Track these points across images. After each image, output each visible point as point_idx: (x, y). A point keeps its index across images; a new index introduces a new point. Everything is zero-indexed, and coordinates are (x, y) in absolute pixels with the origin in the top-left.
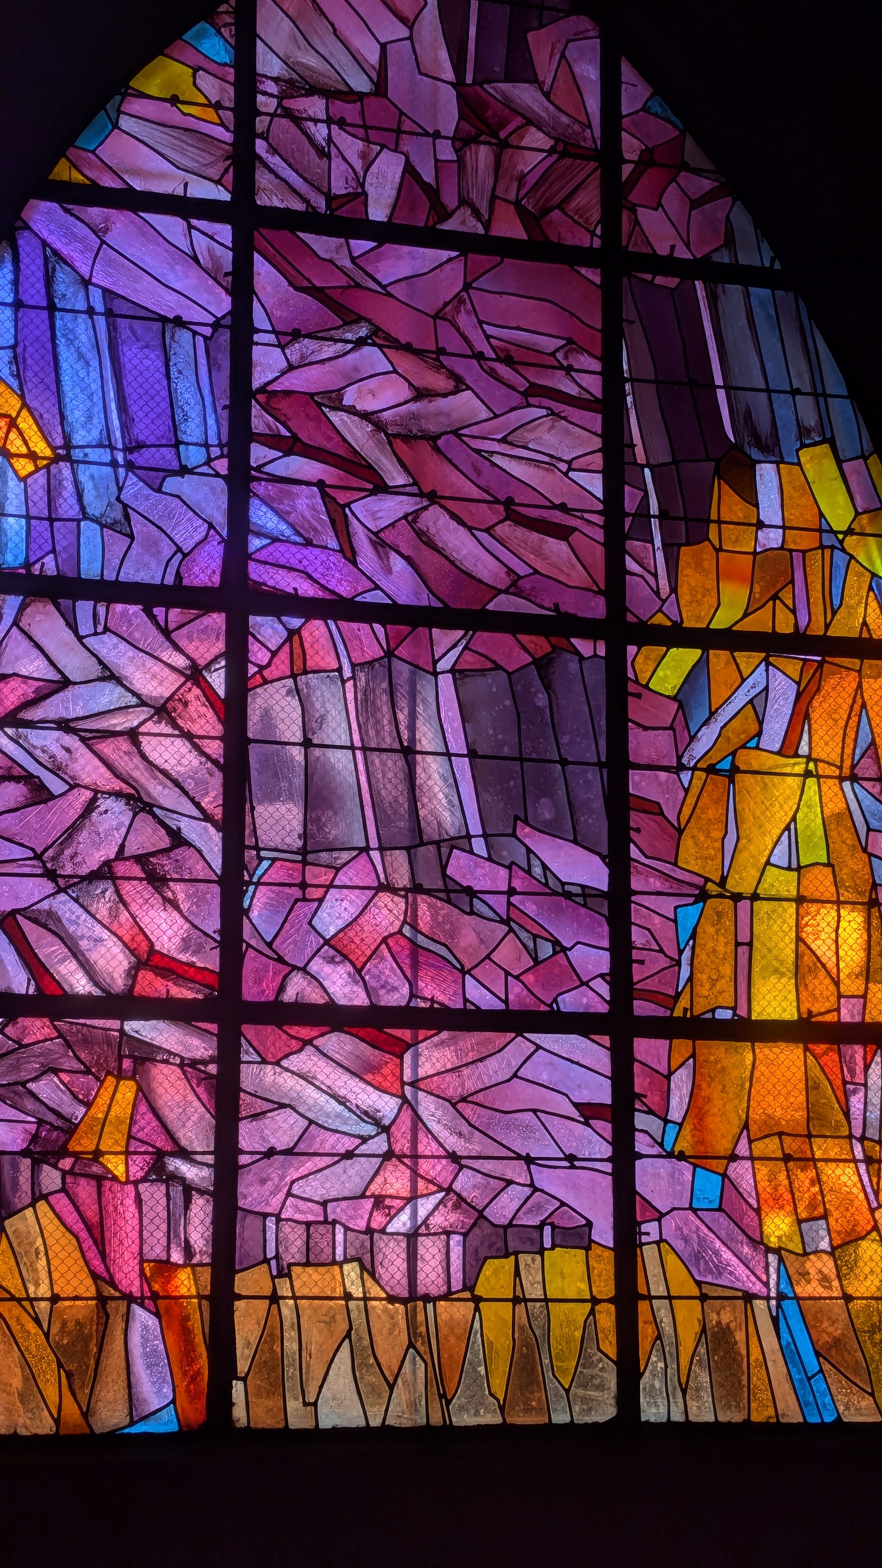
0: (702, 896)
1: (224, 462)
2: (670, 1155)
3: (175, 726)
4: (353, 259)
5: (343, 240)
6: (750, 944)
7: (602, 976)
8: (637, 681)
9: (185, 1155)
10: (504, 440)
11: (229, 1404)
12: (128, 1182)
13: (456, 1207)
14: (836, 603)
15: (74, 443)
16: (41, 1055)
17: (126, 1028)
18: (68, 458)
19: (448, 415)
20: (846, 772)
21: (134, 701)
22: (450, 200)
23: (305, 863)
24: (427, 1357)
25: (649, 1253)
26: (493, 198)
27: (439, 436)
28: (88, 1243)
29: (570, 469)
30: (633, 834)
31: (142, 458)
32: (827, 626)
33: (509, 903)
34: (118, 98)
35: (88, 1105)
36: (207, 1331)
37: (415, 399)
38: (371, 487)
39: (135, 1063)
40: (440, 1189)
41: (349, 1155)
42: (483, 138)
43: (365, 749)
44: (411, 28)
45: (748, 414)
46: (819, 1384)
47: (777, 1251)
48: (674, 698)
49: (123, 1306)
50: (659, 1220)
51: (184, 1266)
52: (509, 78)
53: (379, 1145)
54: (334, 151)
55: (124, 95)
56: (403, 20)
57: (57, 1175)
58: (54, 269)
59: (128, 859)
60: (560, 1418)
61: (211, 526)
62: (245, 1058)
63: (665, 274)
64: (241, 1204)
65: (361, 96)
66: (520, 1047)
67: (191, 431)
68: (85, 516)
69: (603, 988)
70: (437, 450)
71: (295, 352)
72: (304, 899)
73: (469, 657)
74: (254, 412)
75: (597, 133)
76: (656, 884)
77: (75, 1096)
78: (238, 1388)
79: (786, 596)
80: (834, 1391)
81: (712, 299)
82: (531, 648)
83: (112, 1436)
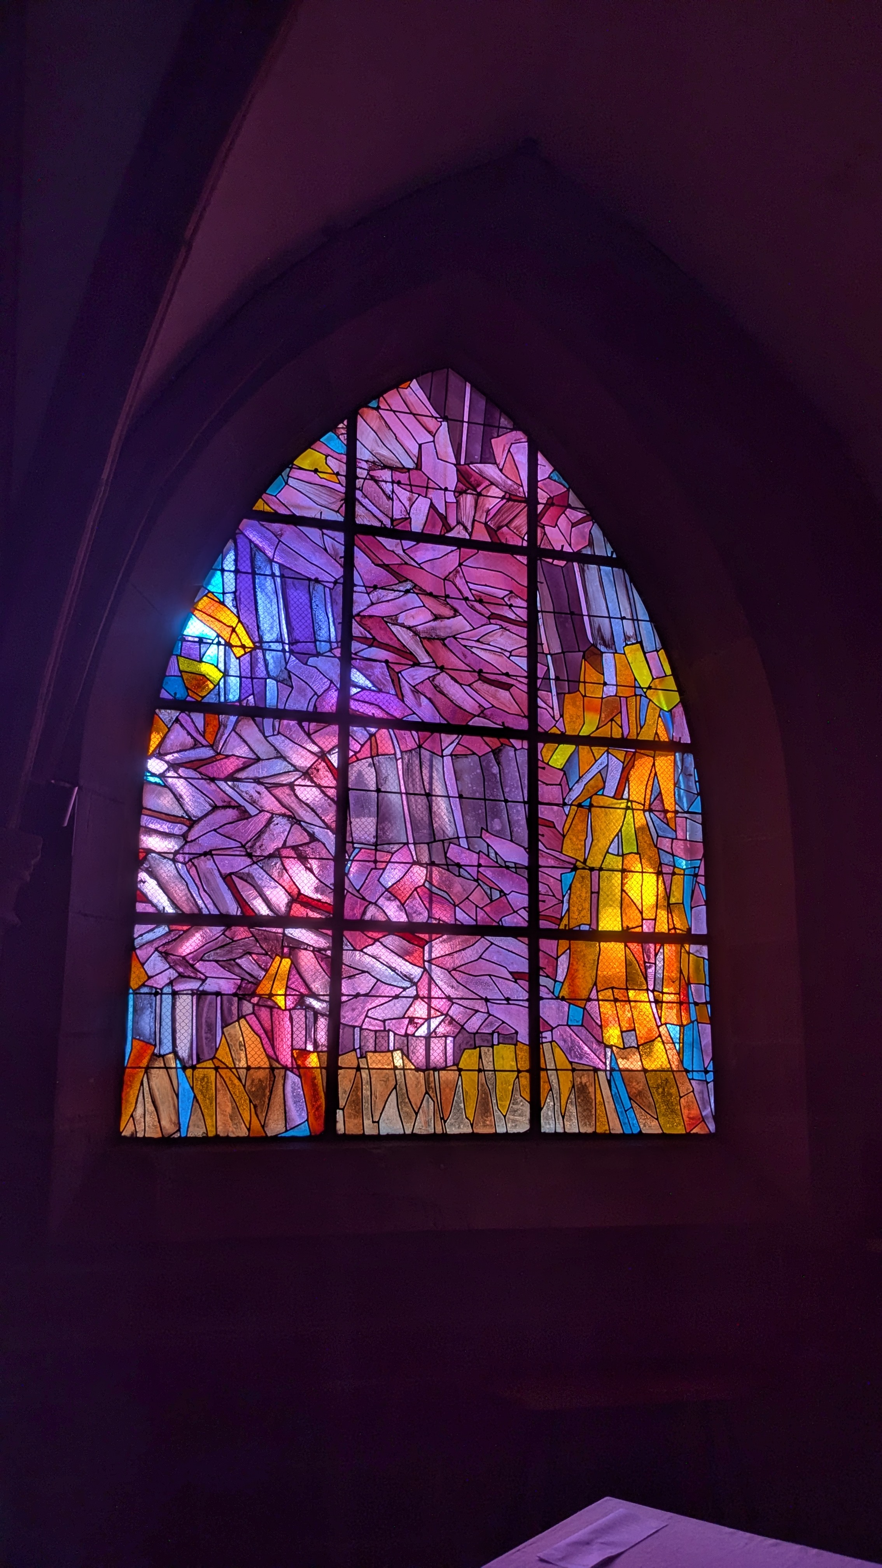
0: (575, 869)
1: (339, 650)
2: (557, 998)
3: (312, 781)
4: (404, 551)
5: (399, 541)
6: (598, 893)
7: (524, 908)
8: (543, 761)
9: (316, 997)
10: (478, 641)
11: (335, 1122)
12: (286, 1009)
13: (450, 1023)
14: (642, 723)
15: (264, 640)
16: (243, 945)
17: (286, 932)
18: (261, 648)
19: (450, 628)
20: (647, 807)
21: (292, 769)
22: (452, 521)
23: (376, 850)
24: (435, 1099)
25: (546, 1047)
26: (474, 521)
27: (445, 639)
28: (265, 1040)
29: (511, 655)
30: (540, 837)
31: (298, 647)
32: (638, 735)
33: (478, 871)
34: (288, 469)
35: (267, 971)
36: (325, 1085)
37: (434, 620)
38: (412, 663)
39: (290, 950)
40: (442, 1014)
41: (397, 997)
42: (469, 491)
43: (407, 794)
44: (434, 436)
45: (599, 629)
46: (630, 1114)
47: (611, 1047)
48: (561, 770)
49: (282, 1072)
50: (551, 1031)
51: (313, 1052)
52: (482, 461)
53: (412, 992)
54: (395, 497)
55: (291, 468)
56: (430, 432)
57: (250, 1006)
58: (255, 554)
59: (288, 847)
60: (501, 1130)
61: (332, 682)
62: (345, 948)
63: (559, 559)
64: (342, 1021)
65: (409, 470)
66: (482, 943)
67: (323, 634)
68: (269, 677)
69: (525, 915)
70: (445, 645)
71: (375, 596)
72: (376, 868)
73: (459, 748)
74: (353, 626)
75: (526, 489)
76: (552, 862)
77: (260, 966)
78: (339, 1113)
79: (618, 719)
80: (638, 1117)
81: (582, 572)
82: (490, 744)
83: (276, 1138)
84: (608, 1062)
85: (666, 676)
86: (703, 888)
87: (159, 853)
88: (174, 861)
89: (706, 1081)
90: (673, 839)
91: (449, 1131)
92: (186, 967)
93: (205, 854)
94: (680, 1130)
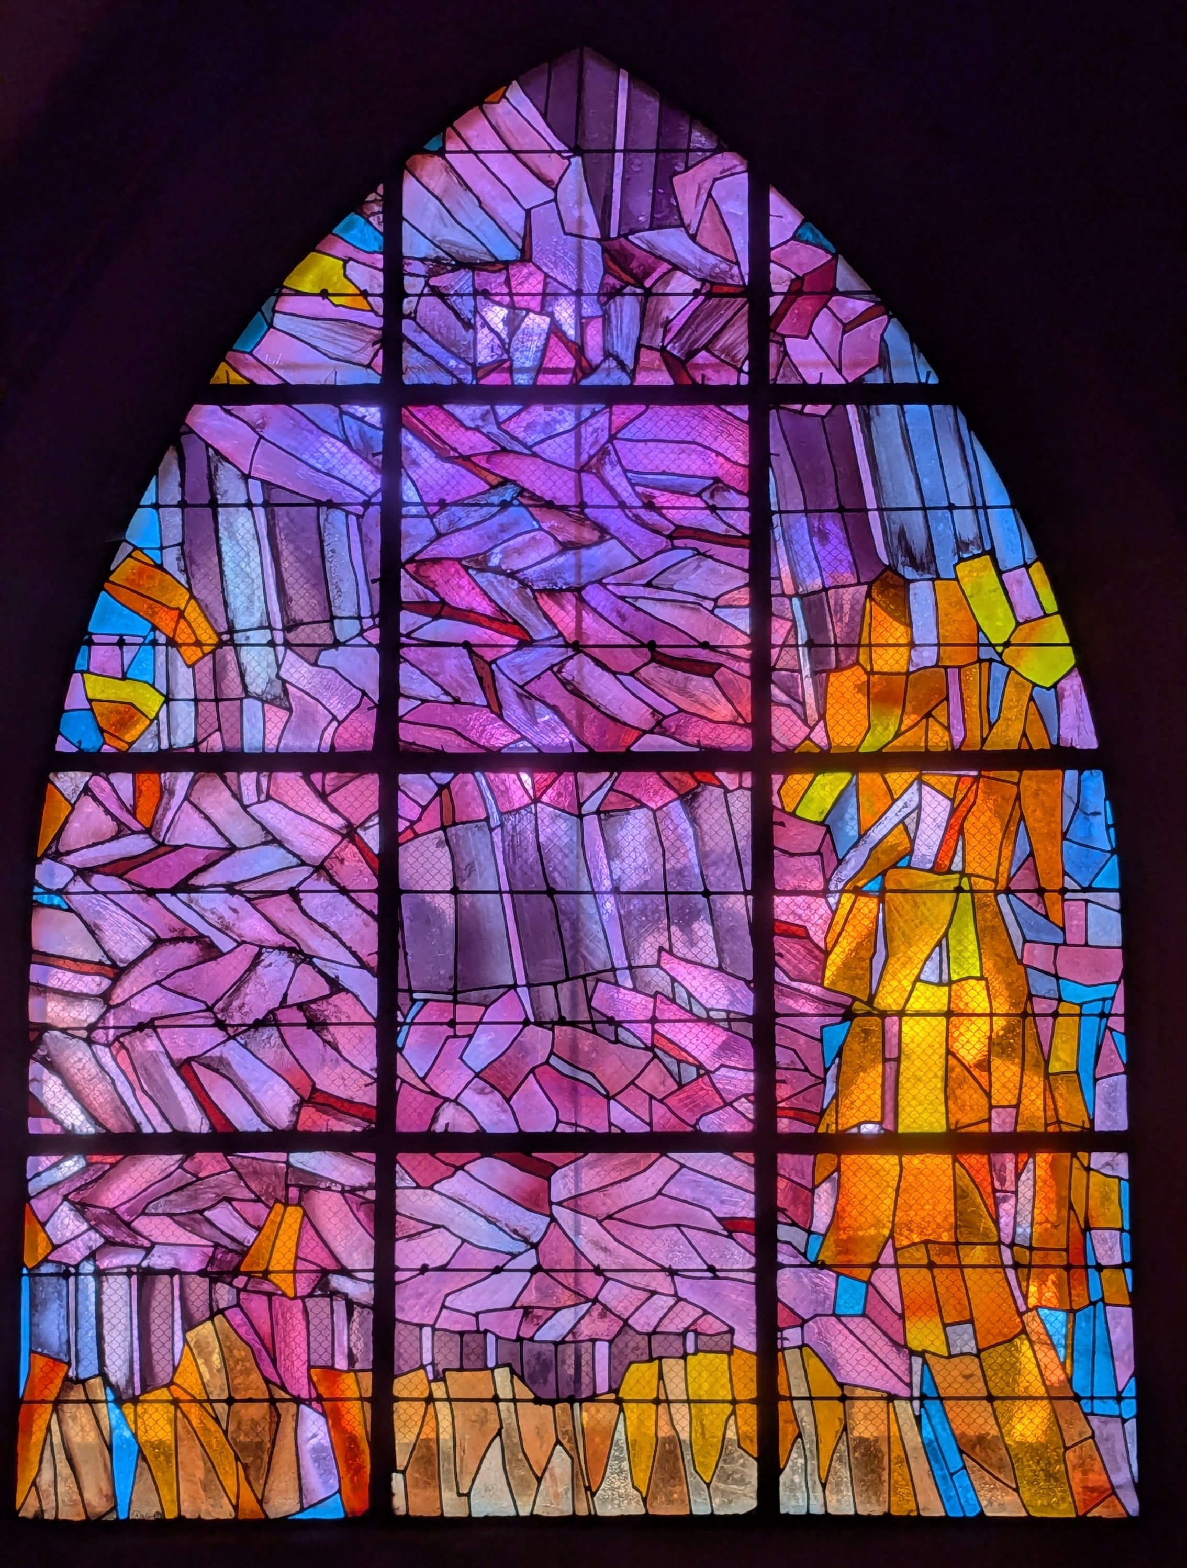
0: (848, 1015)
1: (377, 631)
2: (814, 1265)
3: (333, 882)
4: (499, 425)
5: (488, 407)
6: (898, 1060)
7: (746, 1096)
8: (783, 810)
9: (348, 1273)
10: (649, 585)
11: (390, 1494)
13: (602, 1316)
14: (993, 717)
15: (238, 627)
16: (216, 1186)
17: (292, 1160)
18: (232, 643)
19: (592, 565)
20: (1002, 884)
21: (295, 861)
22: (594, 353)
23: (455, 1002)
24: (573, 1453)
25: (791, 1357)
26: (639, 347)
27: (582, 586)
28: (261, 1352)
29: (716, 606)
30: (777, 958)
31: (300, 635)
32: (984, 741)
33: (654, 1031)
34: (273, 299)
35: (259, 1229)
36: (369, 1429)
37: (560, 554)
38: (517, 642)
39: (300, 1191)
40: (587, 1300)
41: (497, 1270)
42: (628, 290)
43: (511, 892)
44: (555, 190)
45: (902, 534)
46: (961, 1480)
47: (922, 1354)
48: (822, 824)
49: (293, 1407)
50: (802, 1326)
51: (348, 1371)
52: (655, 225)
53: (529, 1260)
54: (480, 323)
55: (280, 295)
56: (547, 182)
57: (232, 1292)
58: (216, 468)
59: (290, 1006)
60: (701, 1508)
61: (364, 694)
62: (399, 1183)
63: (815, 402)
64: (398, 1316)
65: (507, 264)
66: (664, 1166)
67: (344, 605)
68: (248, 695)
69: (746, 1107)
70: (581, 600)
71: (442, 521)
72: (455, 1036)
73: (613, 797)
74: (403, 582)
75: (745, 269)
76: (801, 1006)
77: (247, 1222)
78: (397, 1480)
79: (940, 713)
80: (977, 1486)
81: (866, 422)
82: (675, 784)
83: (285, 1522)
84: (916, 1380)
85: (1046, 615)
86: (1121, 1040)
87: (64, 1031)
88: (89, 1041)
89: (1120, 1416)
90: (1057, 946)
91: (601, 1513)
92: (118, 1227)
93: (141, 1027)
94: (1064, 1510)
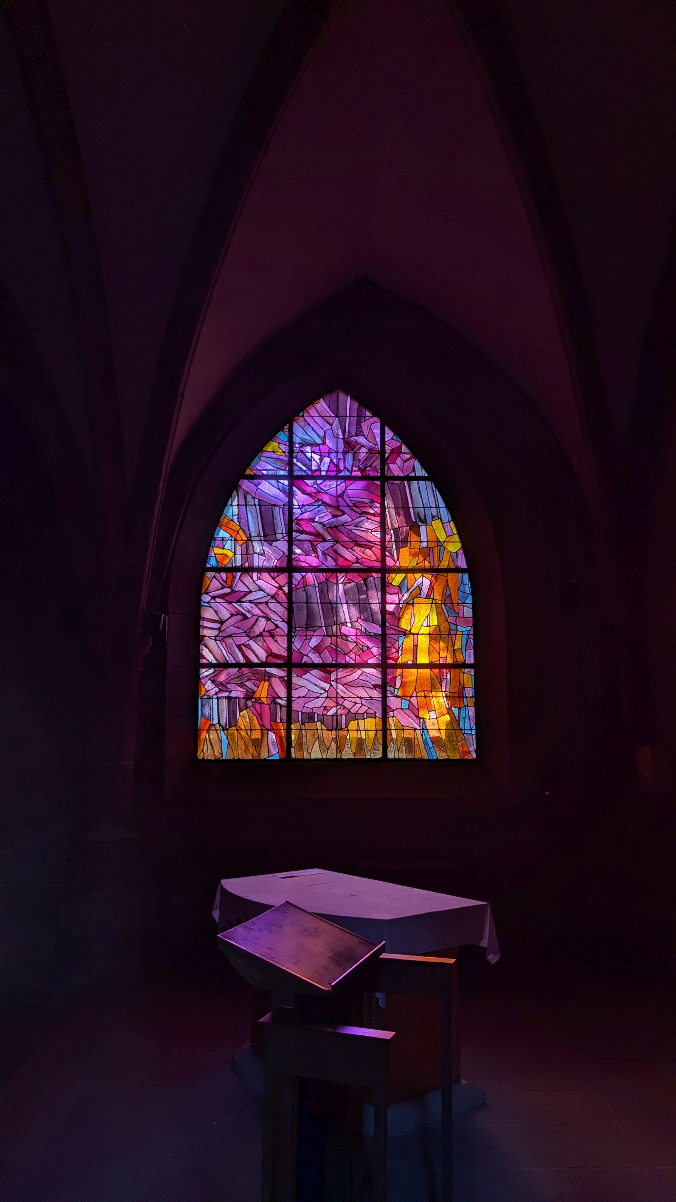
0: (405, 634)
1: (287, 537)
2: (396, 696)
3: (276, 600)
4: (318, 485)
5: (315, 481)
6: (417, 645)
7: (379, 655)
8: (388, 583)
9: (280, 698)
10: (355, 526)
11: (290, 753)
12: (267, 704)
13: (344, 709)
15: (252, 535)
16: (247, 676)
17: (266, 670)
18: (250, 540)
19: (341, 521)
20: (443, 602)
21: (266, 595)
22: (341, 468)
23: (307, 630)
24: (336, 743)
26: (353, 466)
27: (339, 526)
28: (259, 717)
29: (372, 532)
30: (387, 620)
31: (268, 538)
33: (357, 638)
34: (261, 452)
35: (258, 687)
36: (285, 737)
37: (333, 518)
38: (322, 540)
39: (268, 678)
40: (340, 705)
41: (318, 697)
42: (350, 451)
43: (321, 603)
44: (332, 426)
45: (418, 514)
46: (433, 750)
47: (423, 718)
48: (398, 586)
49: (267, 731)
50: (393, 712)
51: (280, 723)
52: (357, 435)
53: (325, 695)
54: (313, 459)
56: (329, 424)
57: (251, 703)
58: (247, 496)
59: (266, 632)
60: (368, 757)
61: (284, 553)
62: (293, 676)
63: (397, 480)
64: (293, 709)
65: (319, 445)
66: (359, 672)
67: (279, 529)
68: (255, 553)
70: (338, 530)
71: (303, 509)
72: (307, 639)
73: (346, 579)
74: (294, 524)
75: (379, 446)
76: (393, 632)
77: (255, 685)
78: (293, 749)
79: (428, 558)
80: (436, 752)
81: (409, 485)
82: (362, 576)
83: (265, 760)
84: (421, 726)
85: (454, 534)
86: (473, 641)
87: (209, 637)
88: (215, 640)
89: (472, 734)
90: (456, 617)
91: (343, 758)
92: (223, 686)
93: (228, 637)
94: (458, 757)
